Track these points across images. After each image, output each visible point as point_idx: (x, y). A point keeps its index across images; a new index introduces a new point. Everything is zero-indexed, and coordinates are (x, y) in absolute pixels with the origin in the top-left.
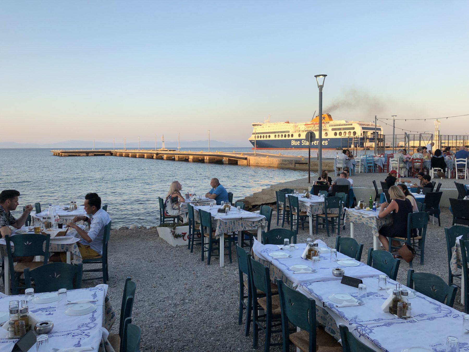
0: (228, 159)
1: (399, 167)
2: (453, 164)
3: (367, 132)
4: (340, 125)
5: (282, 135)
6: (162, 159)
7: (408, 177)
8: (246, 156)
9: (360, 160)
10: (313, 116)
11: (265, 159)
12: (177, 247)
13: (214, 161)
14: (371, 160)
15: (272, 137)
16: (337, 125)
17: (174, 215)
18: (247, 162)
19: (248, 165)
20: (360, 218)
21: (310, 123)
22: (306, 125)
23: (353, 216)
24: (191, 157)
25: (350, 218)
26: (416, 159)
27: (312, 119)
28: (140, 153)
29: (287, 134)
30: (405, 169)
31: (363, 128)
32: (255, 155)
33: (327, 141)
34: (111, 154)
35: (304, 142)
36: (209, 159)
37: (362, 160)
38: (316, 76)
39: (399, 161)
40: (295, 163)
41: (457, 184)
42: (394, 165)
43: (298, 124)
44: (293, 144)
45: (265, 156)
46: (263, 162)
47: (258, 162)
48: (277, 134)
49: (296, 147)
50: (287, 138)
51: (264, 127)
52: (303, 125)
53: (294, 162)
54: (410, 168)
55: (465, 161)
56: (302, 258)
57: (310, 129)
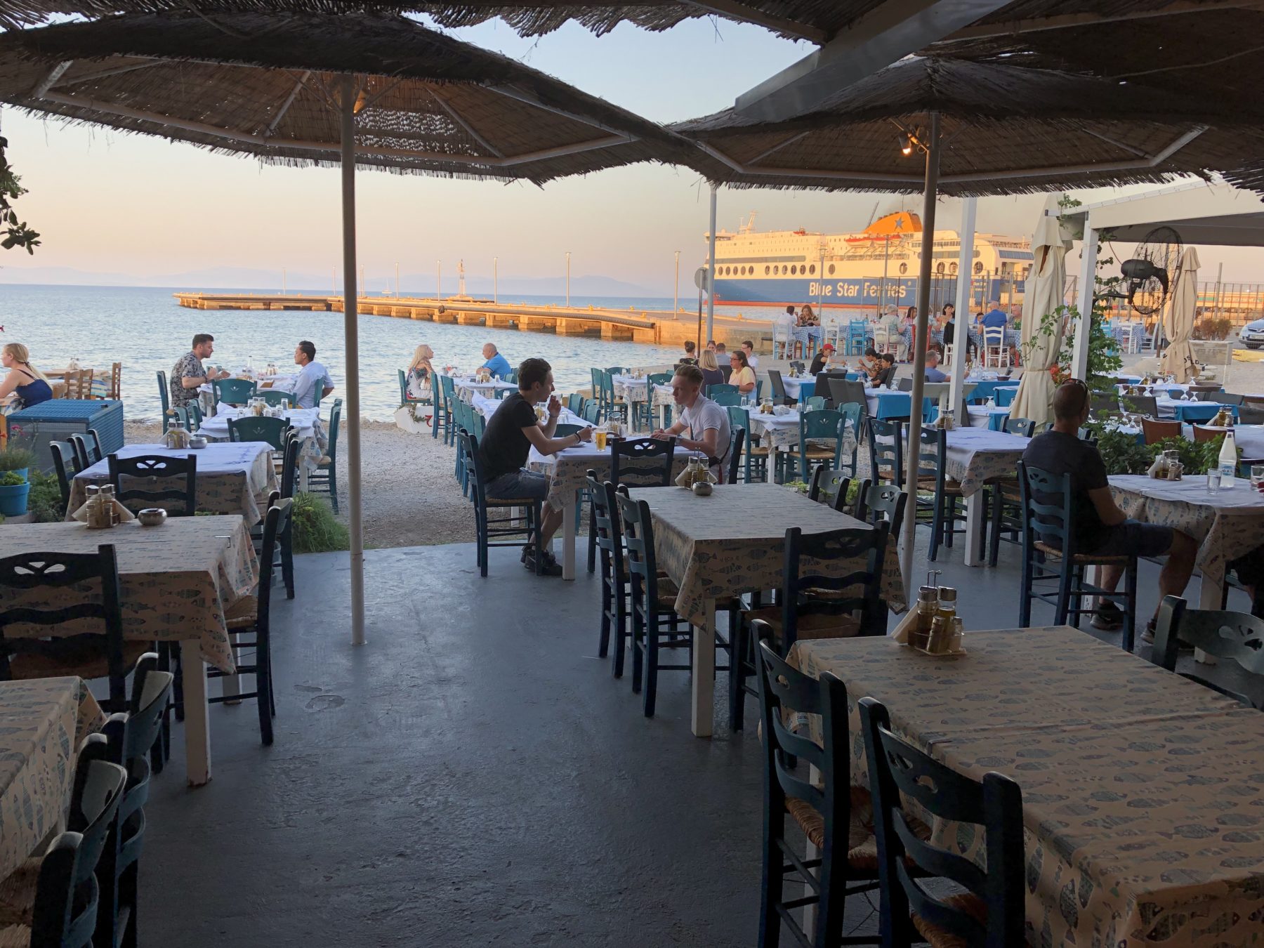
0: (611, 326)
3: (1013, 264)
4: (941, 245)
5: (785, 268)
6: (454, 322)
8: (652, 321)
11: (697, 326)
12: (416, 434)
15: (759, 273)
18: (656, 334)
19: (657, 340)
21: (861, 236)
22: (849, 240)
24: (524, 320)
27: (867, 224)
28: (400, 305)
29: (798, 265)
32: (675, 318)
33: (904, 288)
34: (328, 307)
35: (843, 287)
36: (567, 326)
43: (828, 238)
44: (812, 291)
48: (772, 265)
50: (798, 276)
51: (738, 243)
52: (842, 240)
57: (861, 252)
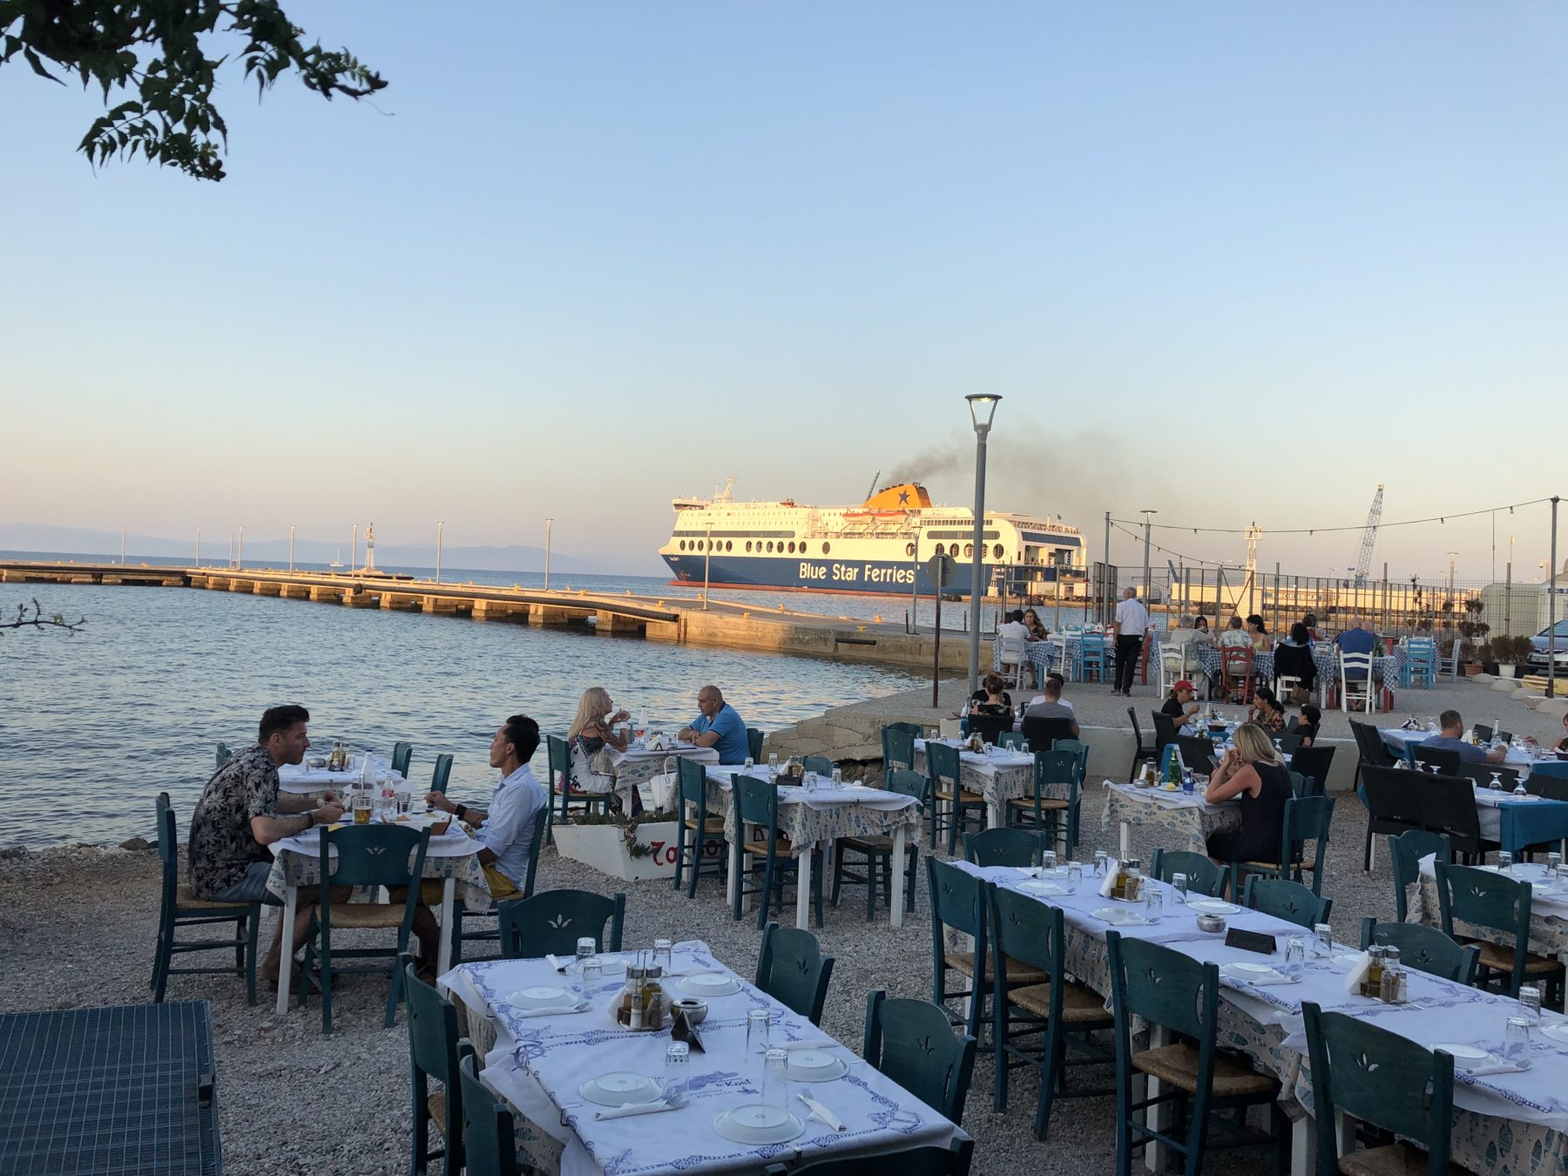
0: (610, 617)
1: (1185, 671)
2: (1335, 668)
3: (1038, 548)
4: (953, 523)
5: (770, 545)
6: (376, 605)
7: (1210, 699)
8: (674, 611)
9: (1063, 645)
10: (869, 490)
11: (741, 621)
12: (637, 883)
13: (561, 620)
14: (1096, 643)
15: (739, 549)
16: (946, 522)
17: (598, 791)
18: (679, 628)
19: (682, 641)
20: (1149, 810)
21: (860, 511)
22: (846, 515)
23: (1132, 803)
24: (480, 605)
25: (1119, 809)
26: (1232, 649)
27: (866, 497)
28: (295, 582)
29: (786, 542)
30: (1201, 677)
31: (1026, 536)
32: (705, 608)
33: (912, 572)
34: (186, 581)
35: (839, 570)
36: (545, 615)
37: (1070, 645)
38: (970, 398)
39: (1186, 651)
40: (837, 641)
41: (1357, 727)
42: (1171, 663)
43: (821, 511)
44: (803, 573)
45: (740, 612)
46: (732, 632)
47: (716, 631)
48: (754, 541)
49: (814, 585)
50: (786, 554)
51: (714, 513)
52: (838, 514)
53: (832, 638)
54: (1217, 674)
55: (1366, 661)
56: (1101, 896)
57: (861, 529)
